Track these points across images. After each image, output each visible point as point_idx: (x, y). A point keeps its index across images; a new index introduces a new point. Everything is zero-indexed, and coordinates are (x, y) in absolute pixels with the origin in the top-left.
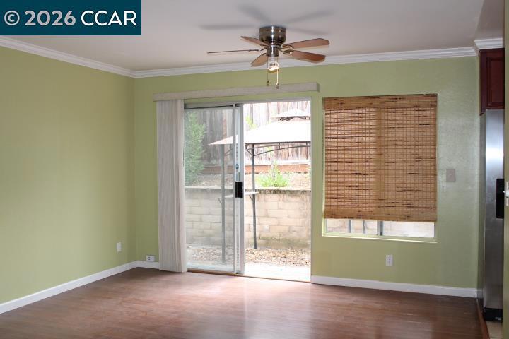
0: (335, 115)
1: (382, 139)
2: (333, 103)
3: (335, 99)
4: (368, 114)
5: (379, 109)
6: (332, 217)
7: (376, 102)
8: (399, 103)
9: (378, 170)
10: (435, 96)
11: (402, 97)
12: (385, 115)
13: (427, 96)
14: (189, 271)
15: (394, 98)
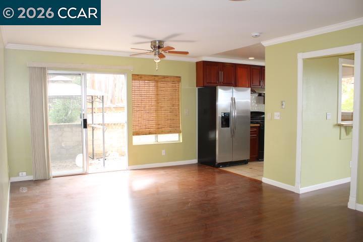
0: (136, 83)
1: (159, 96)
2: (137, 77)
3: (138, 75)
4: (152, 84)
5: (157, 82)
6: (137, 135)
7: (156, 78)
8: (166, 79)
9: (157, 110)
10: (180, 77)
11: (167, 77)
12: (160, 85)
13: (177, 77)
14: (53, 177)
15: (164, 77)
